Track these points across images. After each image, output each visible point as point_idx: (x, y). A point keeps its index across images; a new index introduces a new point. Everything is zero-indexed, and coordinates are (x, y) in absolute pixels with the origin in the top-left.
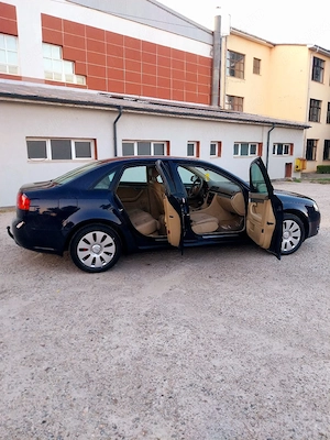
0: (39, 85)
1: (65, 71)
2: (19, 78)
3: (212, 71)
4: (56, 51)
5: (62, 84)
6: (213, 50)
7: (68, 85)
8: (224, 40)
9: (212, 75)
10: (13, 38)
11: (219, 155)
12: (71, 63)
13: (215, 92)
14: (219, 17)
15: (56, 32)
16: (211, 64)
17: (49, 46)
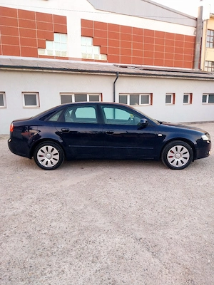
0: (78, 62)
1: (94, 52)
2: (67, 58)
3: (195, 44)
4: (89, 41)
5: (92, 60)
6: (196, 31)
7: (96, 61)
8: (205, 23)
9: (195, 47)
10: (65, 35)
11: (191, 103)
12: (98, 47)
13: (197, 60)
14: (201, 8)
15: (89, 29)
16: (194, 41)
17: (85, 38)
